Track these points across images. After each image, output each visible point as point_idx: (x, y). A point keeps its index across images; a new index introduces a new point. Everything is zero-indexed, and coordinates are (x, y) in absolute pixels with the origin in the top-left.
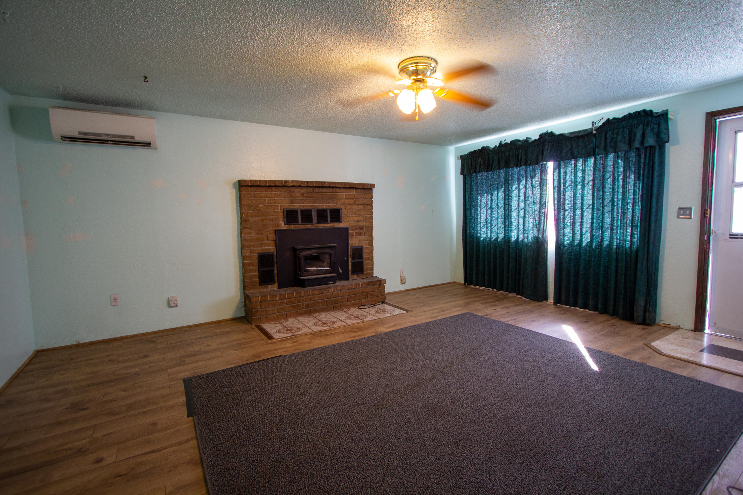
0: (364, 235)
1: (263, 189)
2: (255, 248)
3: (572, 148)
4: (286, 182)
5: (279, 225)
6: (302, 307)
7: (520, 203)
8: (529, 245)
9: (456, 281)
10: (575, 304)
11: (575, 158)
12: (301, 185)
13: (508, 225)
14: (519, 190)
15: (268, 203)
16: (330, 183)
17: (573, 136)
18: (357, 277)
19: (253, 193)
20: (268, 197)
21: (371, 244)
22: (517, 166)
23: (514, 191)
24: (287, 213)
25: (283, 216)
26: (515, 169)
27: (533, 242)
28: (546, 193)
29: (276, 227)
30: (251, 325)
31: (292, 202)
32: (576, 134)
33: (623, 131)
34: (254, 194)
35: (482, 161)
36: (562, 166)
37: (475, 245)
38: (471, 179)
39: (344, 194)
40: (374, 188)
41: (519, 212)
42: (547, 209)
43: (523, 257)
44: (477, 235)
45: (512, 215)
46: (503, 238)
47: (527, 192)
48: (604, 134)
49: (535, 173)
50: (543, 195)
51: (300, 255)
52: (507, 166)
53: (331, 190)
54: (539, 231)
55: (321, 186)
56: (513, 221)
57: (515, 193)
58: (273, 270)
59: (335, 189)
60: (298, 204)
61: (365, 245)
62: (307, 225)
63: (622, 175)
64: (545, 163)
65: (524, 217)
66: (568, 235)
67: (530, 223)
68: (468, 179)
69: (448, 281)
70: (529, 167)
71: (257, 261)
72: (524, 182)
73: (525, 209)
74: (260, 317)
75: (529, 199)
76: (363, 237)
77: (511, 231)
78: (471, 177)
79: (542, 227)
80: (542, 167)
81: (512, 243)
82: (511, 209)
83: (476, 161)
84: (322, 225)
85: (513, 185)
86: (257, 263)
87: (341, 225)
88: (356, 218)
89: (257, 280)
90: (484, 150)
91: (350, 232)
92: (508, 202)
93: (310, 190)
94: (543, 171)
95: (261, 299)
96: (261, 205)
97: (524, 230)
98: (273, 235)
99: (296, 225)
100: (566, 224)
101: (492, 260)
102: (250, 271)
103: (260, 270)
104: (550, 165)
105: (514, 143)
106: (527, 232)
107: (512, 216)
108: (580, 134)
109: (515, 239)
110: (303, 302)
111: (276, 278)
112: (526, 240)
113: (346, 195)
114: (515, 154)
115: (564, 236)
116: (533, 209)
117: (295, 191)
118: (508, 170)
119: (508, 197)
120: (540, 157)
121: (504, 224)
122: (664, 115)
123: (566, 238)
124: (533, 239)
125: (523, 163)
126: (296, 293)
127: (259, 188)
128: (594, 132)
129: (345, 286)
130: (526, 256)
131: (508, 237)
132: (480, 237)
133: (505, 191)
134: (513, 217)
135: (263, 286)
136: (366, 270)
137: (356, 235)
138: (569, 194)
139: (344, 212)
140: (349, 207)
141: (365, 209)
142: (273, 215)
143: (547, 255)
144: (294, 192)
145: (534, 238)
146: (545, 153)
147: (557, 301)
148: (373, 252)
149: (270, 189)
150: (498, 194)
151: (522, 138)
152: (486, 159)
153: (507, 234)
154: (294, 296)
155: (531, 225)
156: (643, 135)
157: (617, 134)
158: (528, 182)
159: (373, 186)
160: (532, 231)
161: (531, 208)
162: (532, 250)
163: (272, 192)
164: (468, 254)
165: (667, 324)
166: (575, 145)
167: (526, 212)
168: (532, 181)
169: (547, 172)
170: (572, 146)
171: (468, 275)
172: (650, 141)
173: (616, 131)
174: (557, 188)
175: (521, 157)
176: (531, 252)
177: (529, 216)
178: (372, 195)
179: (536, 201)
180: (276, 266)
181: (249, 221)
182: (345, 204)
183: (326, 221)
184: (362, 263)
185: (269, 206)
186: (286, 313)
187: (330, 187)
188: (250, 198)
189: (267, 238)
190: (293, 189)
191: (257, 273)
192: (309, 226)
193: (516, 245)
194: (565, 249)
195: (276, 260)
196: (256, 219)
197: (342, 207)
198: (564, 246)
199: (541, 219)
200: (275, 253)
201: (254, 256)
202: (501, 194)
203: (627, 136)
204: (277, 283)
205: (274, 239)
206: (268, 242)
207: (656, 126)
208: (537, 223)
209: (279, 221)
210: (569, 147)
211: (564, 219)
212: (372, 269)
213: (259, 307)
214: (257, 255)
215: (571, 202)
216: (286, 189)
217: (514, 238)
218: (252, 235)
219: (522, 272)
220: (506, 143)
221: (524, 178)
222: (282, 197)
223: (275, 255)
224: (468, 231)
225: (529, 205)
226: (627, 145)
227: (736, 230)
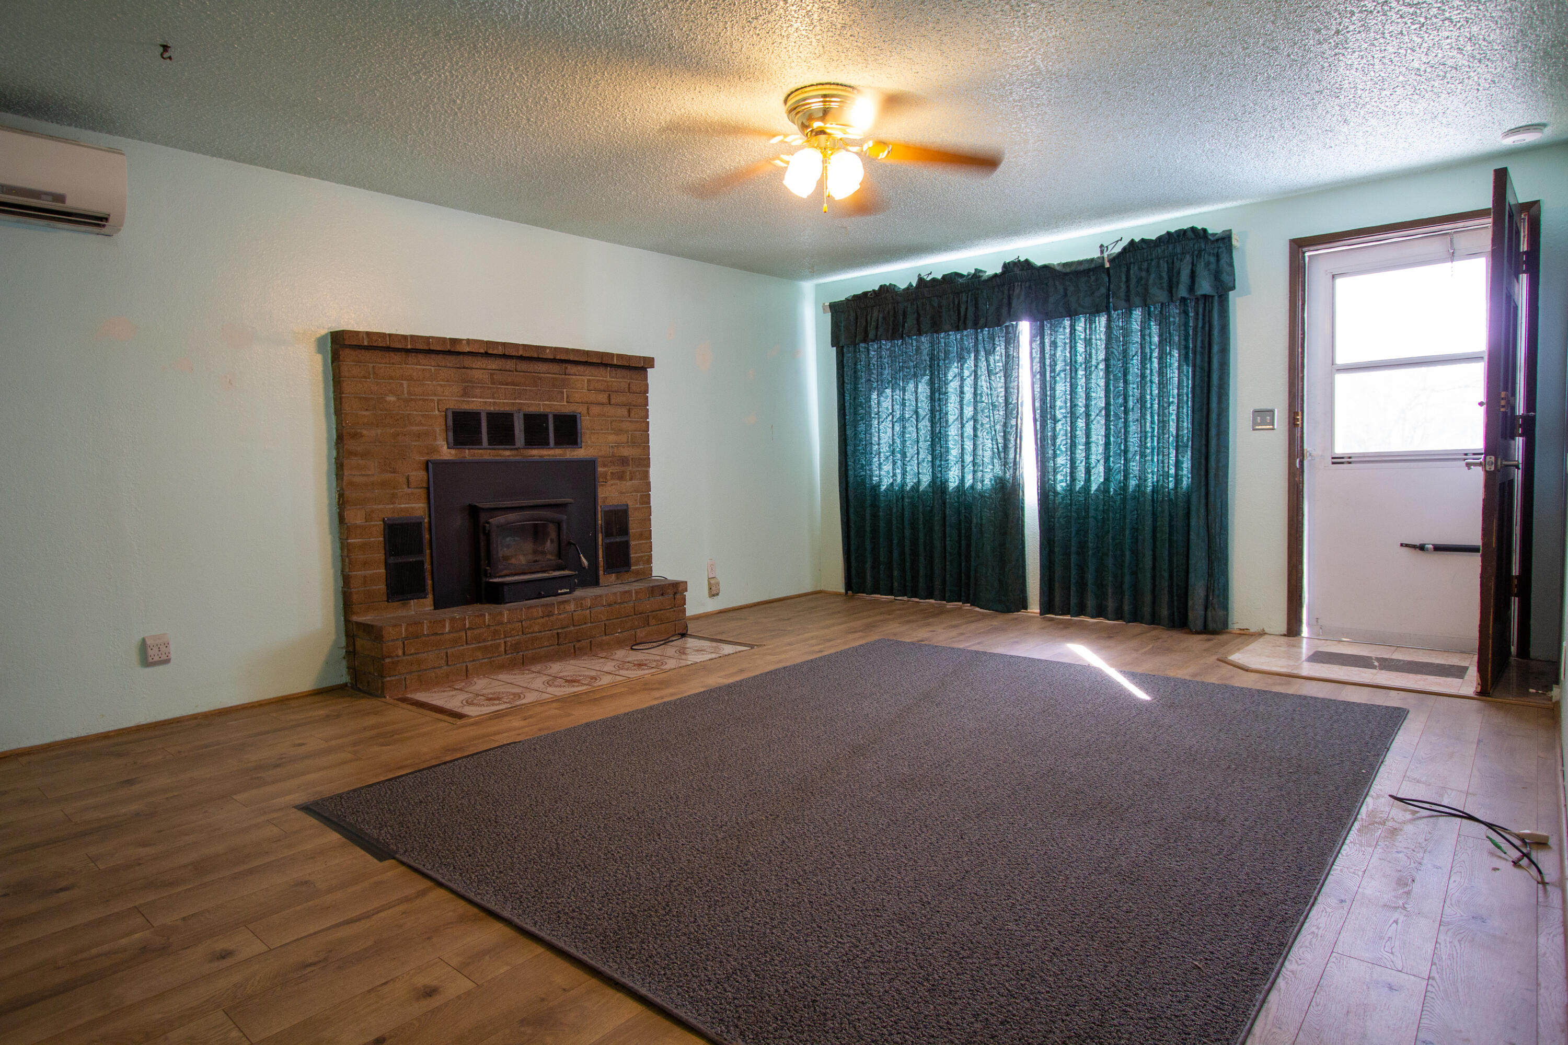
0: (631, 479)
1: (396, 357)
2: (375, 507)
3: (1066, 295)
4: (454, 341)
5: (436, 450)
6: (502, 649)
7: (965, 406)
8: (987, 495)
9: (822, 588)
10: (1081, 610)
11: (1072, 314)
12: (490, 351)
13: (941, 456)
14: (962, 380)
15: (409, 393)
16: (556, 349)
17: (1068, 270)
18: (618, 578)
19: (371, 365)
20: (410, 379)
21: (646, 500)
22: (957, 329)
23: (951, 381)
24: (454, 420)
25: (443, 427)
26: (953, 336)
27: (994, 489)
28: (1018, 385)
29: (428, 454)
30: (383, 699)
31: (465, 393)
32: (1073, 268)
33: (1158, 266)
34: (374, 367)
35: (881, 315)
36: (1047, 332)
37: (868, 502)
38: (855, 357)
39: (585, 378)
40: (653, 367)
41: (963, 426)
42: (1022, 419)
43: (974, 521)
44: (871, 480)
45: (950, 433)
46: (929, 485)
47: (979, 383)
48: (1124, 269)
49: (994, 344)
50: (1012, 390)
51: (488, 523)
52: (936, 327)
53: (555, 368)
54: (1005, 464)
55: (536, 356)
56: (951, 446)
57: (953, 386)
58: (422, 563)
59: (564, 365)
60: (480, 398)
61: (632, 502)
62: (501, 452)
63: (1157, 350)
64: (1014, 323)
65: (975, 436)
66: (1062, 471)
67: (987, 449)
68: (848, 356)
69: (808, 588)
70: (982, 331)
71: (382, 539)
72: (970, 363)
73: (975, 421)
74: (403, 677)
75: (983, 399)
76: (629, 483)
77: (948, 469)
78: (855, 351)
79: (1011, 455)
80: (1007, 333)
81: (950, 494)
82: (947, 421)
83: (867, 315)
84: (536, 453)
85: (947, 368)
86: (383, 545)
87: (580, 453)
88: (612, 438)
89: (382, 587)
90: (885, 292)
91: (600, 469)
92: (940, 405)
93: (510, 364)
94: (1011, 339)
95: (406, 630)
96: (391, 398)
97: (974, 464)
98: (422, 474)
99: (476, 451)
100: (1059, 449)
101: (907, 533)
102: (365, 564)
103: (392, 560)
104: (1024, 328)
105: (951, 279)
106: (981, 468)
107: (948, 435)
108: (1081, 268)
109: (956, 484)
110: (505, 637)
111: (429, 582)
112: (979, 486)
113: (589, 381)
114: (954, 303)
115: (1055, 472)
116: (992, 419)
117: (474, 366)
118: (938, 338)
119: (940, 394)
120: (1005, 310)
121: (932, 455)
122: (1225, 239)
123: (1059, 477)
124: (993, 482)
125: (970, 323)
126: (490, 614)
127: (387, 355)
128: (1107, 265)
129: (600, 596)
130: (981, 519)
131: (941, 481)
132: (879, 485)
133: (931, 383)
134: (950, 438)
135: (396, 604)
136: (637, 564)
137: (612, 478)
138: (1062, 388)
139: (585, 423)
140: (595, 410)
141: (632, 415)
142: (420, 424)
143: (1023, 515)
144: (472, 368)
145: (995, 481)
146: (1014, 303)
147: (1048, 607)
148: (650, 520)
149: (412, 358)
150: (916, 387)
151: (966, 270)
152: (889, 313)
153: (939, 475)
154: (485, 622)
155: (988, 454)
156: (1193, 275)
157: (1148, 270)
158: (980, 364)
159: (649, 362)
160: (991, 467)
161: (987, 417)
162: (993, 506)
163: (418, 367)
164: (852, 525)
165: (1243, 629)
166: (1071, 289)
167: (979, 426)
168: (987, 360)
169: (1018, 342)
170: (1066, 290)
171: (853, 572)
172: (1205, 286)
173: (1145, 265)
174: (1038, 376)
175: (967, 309)
176: (990, 510)
177: (985, 433)
178: (647, 385)
179: (997, 404)
180: (428, 551)
181: (362, 436)
182: (589, 404)
183: (544, 443)
184: (626, 545)
185: (412, 399)
186: (467, 666)
187: (554, 360)
188: (365, 377)
189: (405, 480)
190: (467, 362)
191: (383, 571)
192: (506, 454)
193: (958, 498)
194: (1059, 499)
195: (427, 536)
196: (379, 431)
197: (582, 409)
198: (1056, 493)
199: (1010, 440)
200: (426, 520)
201: (374, 526)
202: (924, 389)
203: (1165, 275)
204: (430, 596)
205: (425, 485)
206: (409, 491)
207: (1213, 259)
208: (1001, 449)
209: (435, 439)
210: (1062, 291)
211: (1054, 438)
212: (649, 560)
213: (400, 653)
214: (381, 523)
215: (1066, 404)
216: (452, 361)
217: (955, 482)
218: (370, 473)
219: (973, 554)
220: (934, 280)
221: (972, 355)
222: (443, 380)
223: (427, 525)
224: (851, 473)
225: (982, 411)
226: (1166, 293)
227: (1340, 449)
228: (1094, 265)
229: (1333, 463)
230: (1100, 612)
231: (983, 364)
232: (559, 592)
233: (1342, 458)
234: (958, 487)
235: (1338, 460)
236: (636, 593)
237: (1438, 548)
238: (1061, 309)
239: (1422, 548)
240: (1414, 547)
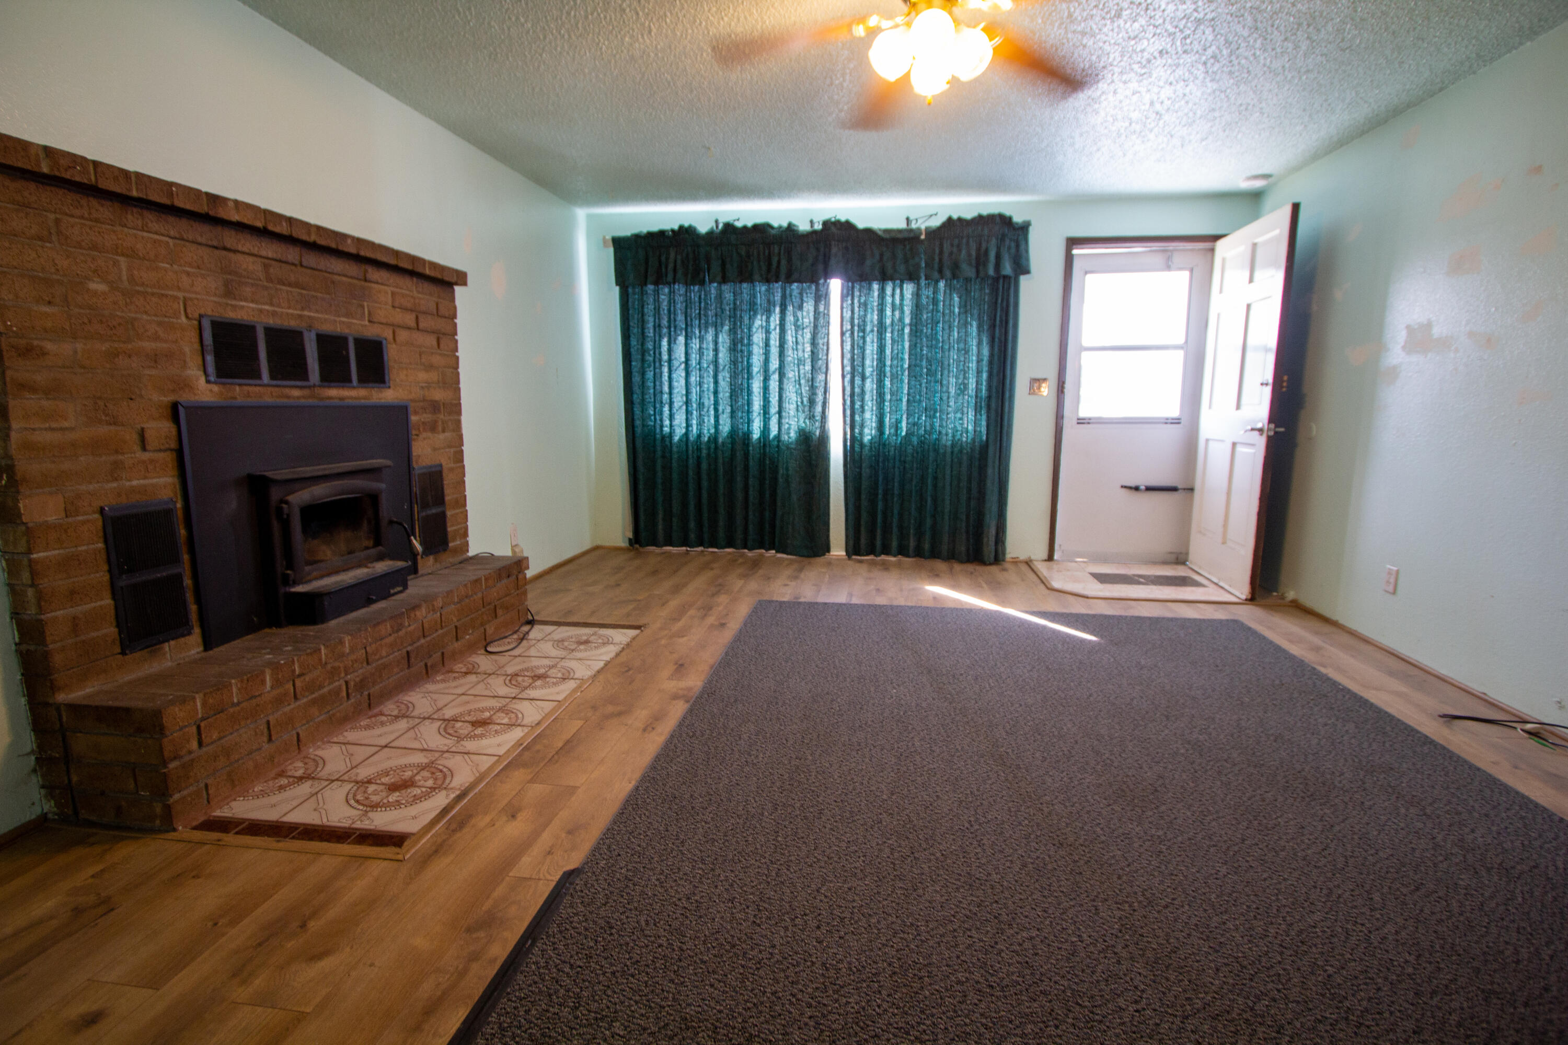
0: (444, 431)
1: (104, 210)
2: (83, 487)
3: (881, 259)
4: (214, 199)
5: (186, 385)
7: (770, 359)
8: (793, 446)
9: (599, 543)
10: (886, 551)
11: (884, 278)
12: (271, 227)
13: (743, 407)
14: (768, 332)
15: (132, 279)
16: (359, 241)
17: (887, 236)
19: (52, 216)
20: (131, 254)
21: (459, 457)
22: (768, 281)
23: (755, 333)
24: (215, 336)
25: (197, 346)
26: (761, 288)
27: (798, 441)
28: (828, 343)
29: (173, 391)
30: (172, 835)
31: (229, 292)
32: (893, 235)
33: (968, 242)
34: (57, 222)
35: (679, 257)
36: (857, 293)
37: (659, 453)
38: (642, 299)
39: (389, 290)
40: (464, 283)
41: (767, 379)
43: (781, 472)
44: (662, 430)
45: (753, 386)
46: (728, 436)
47: (786, 337)
48: (937, 243)
49: (802, 300)
50: (822, 347)
51: (287, 502)
52: (745, 276)
53: (352, 269)
54: (812, 417)
55: (333, 245)
56: (754, 398)
57: (758, 337)
58: (179, 577)
59: (363, 267)
60: (252, 301)
61: (447, 464)
62: (287, 391)
63: (957, 320)
64: (827, 280)
65: (781, 389)
66: (868, 425)
67: (793, 402)
68: (634, 298)
69: (587, 546)
70: (791, 287)
71: (101, 545)
72: (776, 316)
73: (781, 375)
74: (202, 785)
75: (789, 353)
76: (442, 436)
77: (750, 421)
78: (642, 293)
79: (819, 409)
80: (817, 290)
81: (753, 444)
82: (750, 373)
83: (660, 256)
84: (334, 393)
85: (752, 319)
86: (104, 556)
87: (388, 396)
88: (422, 376)
89: (110, 630)
90: (685, 235)
91: (414, 418)
92: (742, 357)
93: (292, 254)
94: (821, 297)
96: (97, 286)
97: (780, 416)
98: (167, 426)
99: (251, 389)
100: (867, 404)
101: (705, 484)
102: (73, 595)
103: (124, 581)
104: (835, 285)
105: (761, 230)
106: (787, 421)
107: (751, 387)
108: (900, 236)
109: (759, 435)
110: (346, 675)
111: (193, 608)
112: (785, 438)
113: (393, 294)
114: (764, 254)
115: (862, 426)
116: (798, 374)
117: (240, 248)
118: (740, 288)
119: (742, 346)
120: (821, 267)
121: (732, 406)
122: (1024, 228)
123: (866, 431)
124: (798, 435)
125: (783, 276)
127: (84, 202)
128: (923, 237)
129: (451, 591)
130: (787, 469)
131: (742, 432)
132: (671, 435)
133: (733, 333)
134: (753, 390)
135: (138, 655)
136: (454, 540)
137: (425, 430)
138: (871, 349)
139: (392, 353)
140: (403, 335)
141: (442, 346)
142: (156, 338)
143: (829, 466)
144: (236, 251)
145: (801, 434)
146: (833, 262)
147: (854, 549)
148: (464, 482)
149: (133, 217)
150: (716, 336)
151: (780, 221)
152: (687, 255)
153: (740, 427)
155: (794, 407)
156: (998, 257)
157: (958, 246)
158: (787, 318)
159: (461, 278)
160: (796, 420)
161: (792, 371)
162: (799, 457)
163: (145, 234)
164: (641, 477)
165: (1015, 559)
166: (887, 255)
167: (784, 380)
168: (795, 316)
169: (830, 301)
171: (642, 524)
172: (1007, 269)
173: (956, 242)
174: (848, 335)
175: (779, 262)
176: (796, 461)
177: (790, 387)
178: (455, 308)
179: (803, 359)
180: (186, 557)
181: (44, 353)
182: (395, 327)
183: (343, 379)
184: (443, 515)
185: (138, 292)
186: (298, 734)
187: (357, 258)
188: (40, 238)
189: (135, 436)
190: (230, 238)
191: (108, 602)
192: (295, 394)
193: (762, 448)
194: (866, 451)
195: (183, 532)
196: (79, 346)
197: (387, 333)
198: (862, 445)
199: (816, 395)
200: (179, 505)
201: (83, 522)
202: (724, 339)
203: (974, 254)
204: (197, 631)
205: (173, 445)
206: (146, 456)
207: (1013, 245)
208: (805, 402)
209: (184, 366)
210: (877, 257)
211: (863, 392)
212: (465, 534)
213: (194, 745)
214: (97, 516)
215: (874, 363)
216: (204, 233)
217: (758, 433)
218: (66, 424)
219: (779, 504)
220: (745, 227)
221: (778, 309)
222: (190, 265)
223: (180, 514)
224: (638, 423)
225: (788, 365)
226: (974, 270)
227: (1083, 413)
228: (912, 235)
229: (1078, 423)
230: (903, 551)
231: (790, 318)
232: (392, 591)
233: (1083, 419)
234: (760, 438)
235: (1081, 422)
236: (486, 579)
237: (1149, 489)
238: (877, 273)
239: (1137, 489)
240: (1130, 488)
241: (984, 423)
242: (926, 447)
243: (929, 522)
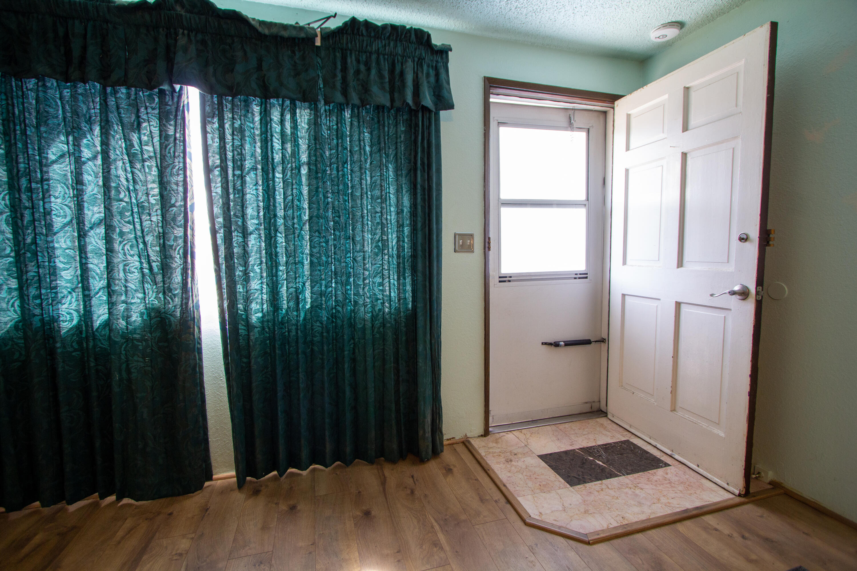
3: (259, 68)
7: (86, 205)
8: (137, 336)
11: (265, 95)
13: (40, 280)
14: (79, 162)
17: (266, 32)
23: (54, 162)
26: (54, 88)
28: (185, 181)
32: (274, 31)
36: (228, 115)
41: (82, 235)
42: (193, 230)
45: (56, 245)
46: (16, 327)
47: (113, 171)
48: (338, 55)
49: (138, 117)
50: (174, 187)
54: (166, 291)
56: (60, 265)
57: (60, 170)
64: (177, 87)
65: (110, 250)
66: (257, 298)
67: (133, 270)
70: (115, 92)
73: (109, 228)
75: (122, 196)
77: (56, 301)
79: (177, 278)
80: (162, 103)
81: (63, 340)
82: (49, 226)
85: (45, 141)
92: (31, 199)
94: (169, 113)
97: (110, 292)
100: (253, 271)
104: (194, 98)
106: (123, 298)
107: (54, 248)
109: (75, 322)
112: (121, 323)
115: (247, 300)
116: (138, 227)
118: (20, 85)
119: (30, 181)
120: (161, 65)
121: (19, 278)
122: (441, 53)
123: (254, 306)
124: (145, 317)
128: (318, 42)
130: (129, 371)
131: (42, 320)
133: (9, 160)
134: (58, 252)
138: (252, 191)
143: (201, 359)
145: (149, 315)
146: (179, 58)
153: (38, 311)
155: (136, 276)
156: (416, 84)
157: (366, 63)
158: (113, 142)
160: (141, 295)
161: (129, 222)
162: (148, 350)
167: (115, 236)
168: (126, 139)
169: (184, 119)
170: (260, 61)
173: (362, 53)
174: (217, 172)
175: (84, 48)
176: (144, 358)
177: (127, 247)
179: (146, 204)
193: (80, 343)
194: (255, 334)
198: (248, 325)
199: (172, 258)
203: (386, 74)
210: (254, 63)
211: (245, 254)
215: (259, 213)
217: (72, 320)
221: (97, 127)
225: (121, 214)
226: (388, 96)
228: (303, 35)
229: (500, 282)
231: (118, 144)
233: (506, 277)
234: (78, 327)
235: (504, 279)
237: (569, 344)
238: (254, 85)
239: (556, 345)
240: (550, 344)
241: (409, 288)
242: (339, 322)
243: (349, 416)
